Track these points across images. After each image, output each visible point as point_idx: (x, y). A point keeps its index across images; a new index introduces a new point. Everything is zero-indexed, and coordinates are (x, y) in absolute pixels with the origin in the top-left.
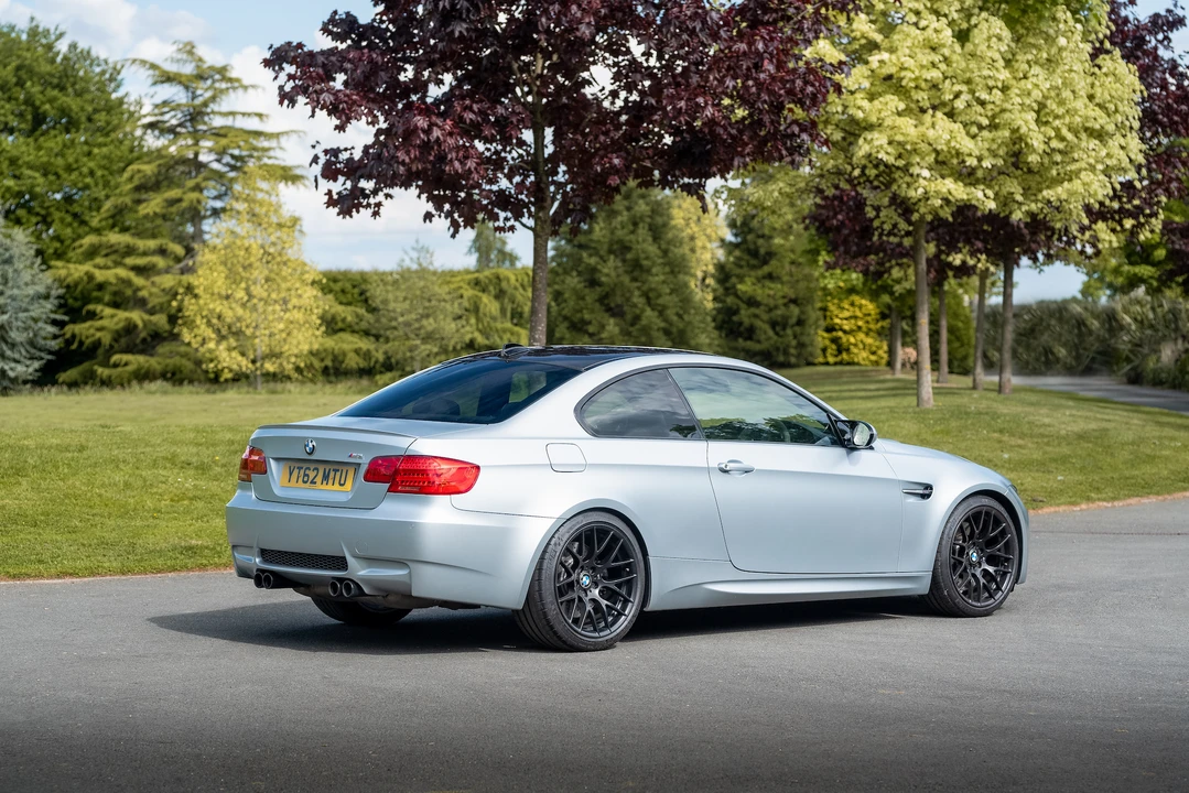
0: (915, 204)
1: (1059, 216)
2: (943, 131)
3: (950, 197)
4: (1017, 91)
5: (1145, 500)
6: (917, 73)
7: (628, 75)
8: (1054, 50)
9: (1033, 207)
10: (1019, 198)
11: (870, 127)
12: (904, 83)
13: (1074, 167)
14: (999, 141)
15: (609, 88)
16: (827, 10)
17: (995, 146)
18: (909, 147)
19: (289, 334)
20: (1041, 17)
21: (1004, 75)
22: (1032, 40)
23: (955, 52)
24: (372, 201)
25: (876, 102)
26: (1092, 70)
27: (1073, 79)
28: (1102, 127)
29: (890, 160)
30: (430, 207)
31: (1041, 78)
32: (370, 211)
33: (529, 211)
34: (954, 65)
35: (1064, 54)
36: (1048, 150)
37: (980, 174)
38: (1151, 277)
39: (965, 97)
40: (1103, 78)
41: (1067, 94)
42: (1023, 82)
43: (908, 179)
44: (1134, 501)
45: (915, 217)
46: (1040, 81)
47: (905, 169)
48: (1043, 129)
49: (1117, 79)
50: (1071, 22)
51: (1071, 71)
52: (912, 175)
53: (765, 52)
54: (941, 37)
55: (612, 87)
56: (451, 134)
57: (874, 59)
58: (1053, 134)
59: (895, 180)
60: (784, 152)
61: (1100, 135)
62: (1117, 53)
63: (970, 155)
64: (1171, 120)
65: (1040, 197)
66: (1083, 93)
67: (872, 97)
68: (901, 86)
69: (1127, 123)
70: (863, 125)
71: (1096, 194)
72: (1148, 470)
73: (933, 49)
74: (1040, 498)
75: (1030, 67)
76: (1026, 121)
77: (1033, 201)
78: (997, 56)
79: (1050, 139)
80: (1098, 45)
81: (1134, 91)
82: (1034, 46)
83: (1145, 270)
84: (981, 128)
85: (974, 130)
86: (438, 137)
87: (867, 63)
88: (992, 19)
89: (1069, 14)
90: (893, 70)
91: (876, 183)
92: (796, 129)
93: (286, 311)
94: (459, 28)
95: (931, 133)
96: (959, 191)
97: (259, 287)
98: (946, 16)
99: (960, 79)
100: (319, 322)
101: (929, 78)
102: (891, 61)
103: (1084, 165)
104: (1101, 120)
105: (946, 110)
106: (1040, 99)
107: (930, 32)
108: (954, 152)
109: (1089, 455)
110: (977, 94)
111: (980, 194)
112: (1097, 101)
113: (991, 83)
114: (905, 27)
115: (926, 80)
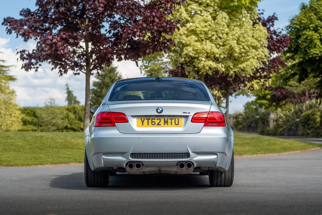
0: (200, 69)
1: (244, 73)
2: (209, 46)
3: (211, 67)
4: (231, 34)
5: (273, 154)
6: (201, 29)
7: (114, 25)
8: (241, 22)
9: (236, 70)
10: (232, 67)
11: (187, 45)
12: (197, 32)
13: (248, 58)
14: (226, 49)
15: (108, 30)
16: (174, 5)
17: (224, 51)
18: (198, 51)
19: (12, 125)
20: (238, 12)
21: (227, 30)
22: (235, 19)
23: (212, 23)
24: (35, 66)
25: (189, 38)
26: (253, 29)
27: (247, 31)
28: (256, 46)
29: (193, 55)
30: (53, 66)
31: (238, 30)
32: (35, 69)
33: (84, 68)
34: (212, 26)
35: (244, 23)
36: (241, 52)
37: (220, 60)
38: (266, 104)
39: (215, 36)
40: (256, 31)
41: (246, 35)
42: (232, 32)
43: (198, 61)
44: (270, 154)
45: (200, 73)
46: (237, 31)
47: (197, 58)
48: (239, 46)
49: (260, 31)
50: (246, 14)
51: (247, 28)
52: (199, 60)
53: (156, 16)
54: (208, 18)
55: (109, 29)
56: (59, 41)
57: (188, 25)
58: (242, 47)
59: (194, 62)
60: (162, 48)
61: (255, 48)
62: (260, 24)
63: (217, 54)
64: (275, 48)
65: (238, 67)
66: (250, 35)
67: (187, 36)
68: (196, 33)
69: (264, 45)
70: (185, 45)
71: (255, 66)
72: (273, 147)
73: (206, 22)
74: (242, 153)
75: (235, 27)
76: (234, 43)
77: (236, 68)
78: (224, 24)
79: (241, 49)
80: (254, 21)
81: (266, 35)
82: (236, 21)
83: (264, 102)
84: (220, 46)
85: (218, 46)
86: (55, 41)
87: (186, 26)
88: (223, 13)
89: (246, 11)
90: (194, 28)
91: (189, 64)
92: (166, 41)
93: (11, 117)
94: (62, 9)
95: (205, 47)
96: (213, 65)
97: (3, 110)
98: (209, 12)
99: (214, 30)
100: (21, 121)
101: (204, 30)
102: (193, 25)
103: (251, 57)
104: (256, 43)
105: (210, 40)
106: (238, 37)
107: (205, 17)
108: (212, 53)
109: (255, 143)
110: (219, 35)
111: (220, 66)
112: (255, 37)
113: (223, 32)
114: (197, 15)
115: (204, 31)
